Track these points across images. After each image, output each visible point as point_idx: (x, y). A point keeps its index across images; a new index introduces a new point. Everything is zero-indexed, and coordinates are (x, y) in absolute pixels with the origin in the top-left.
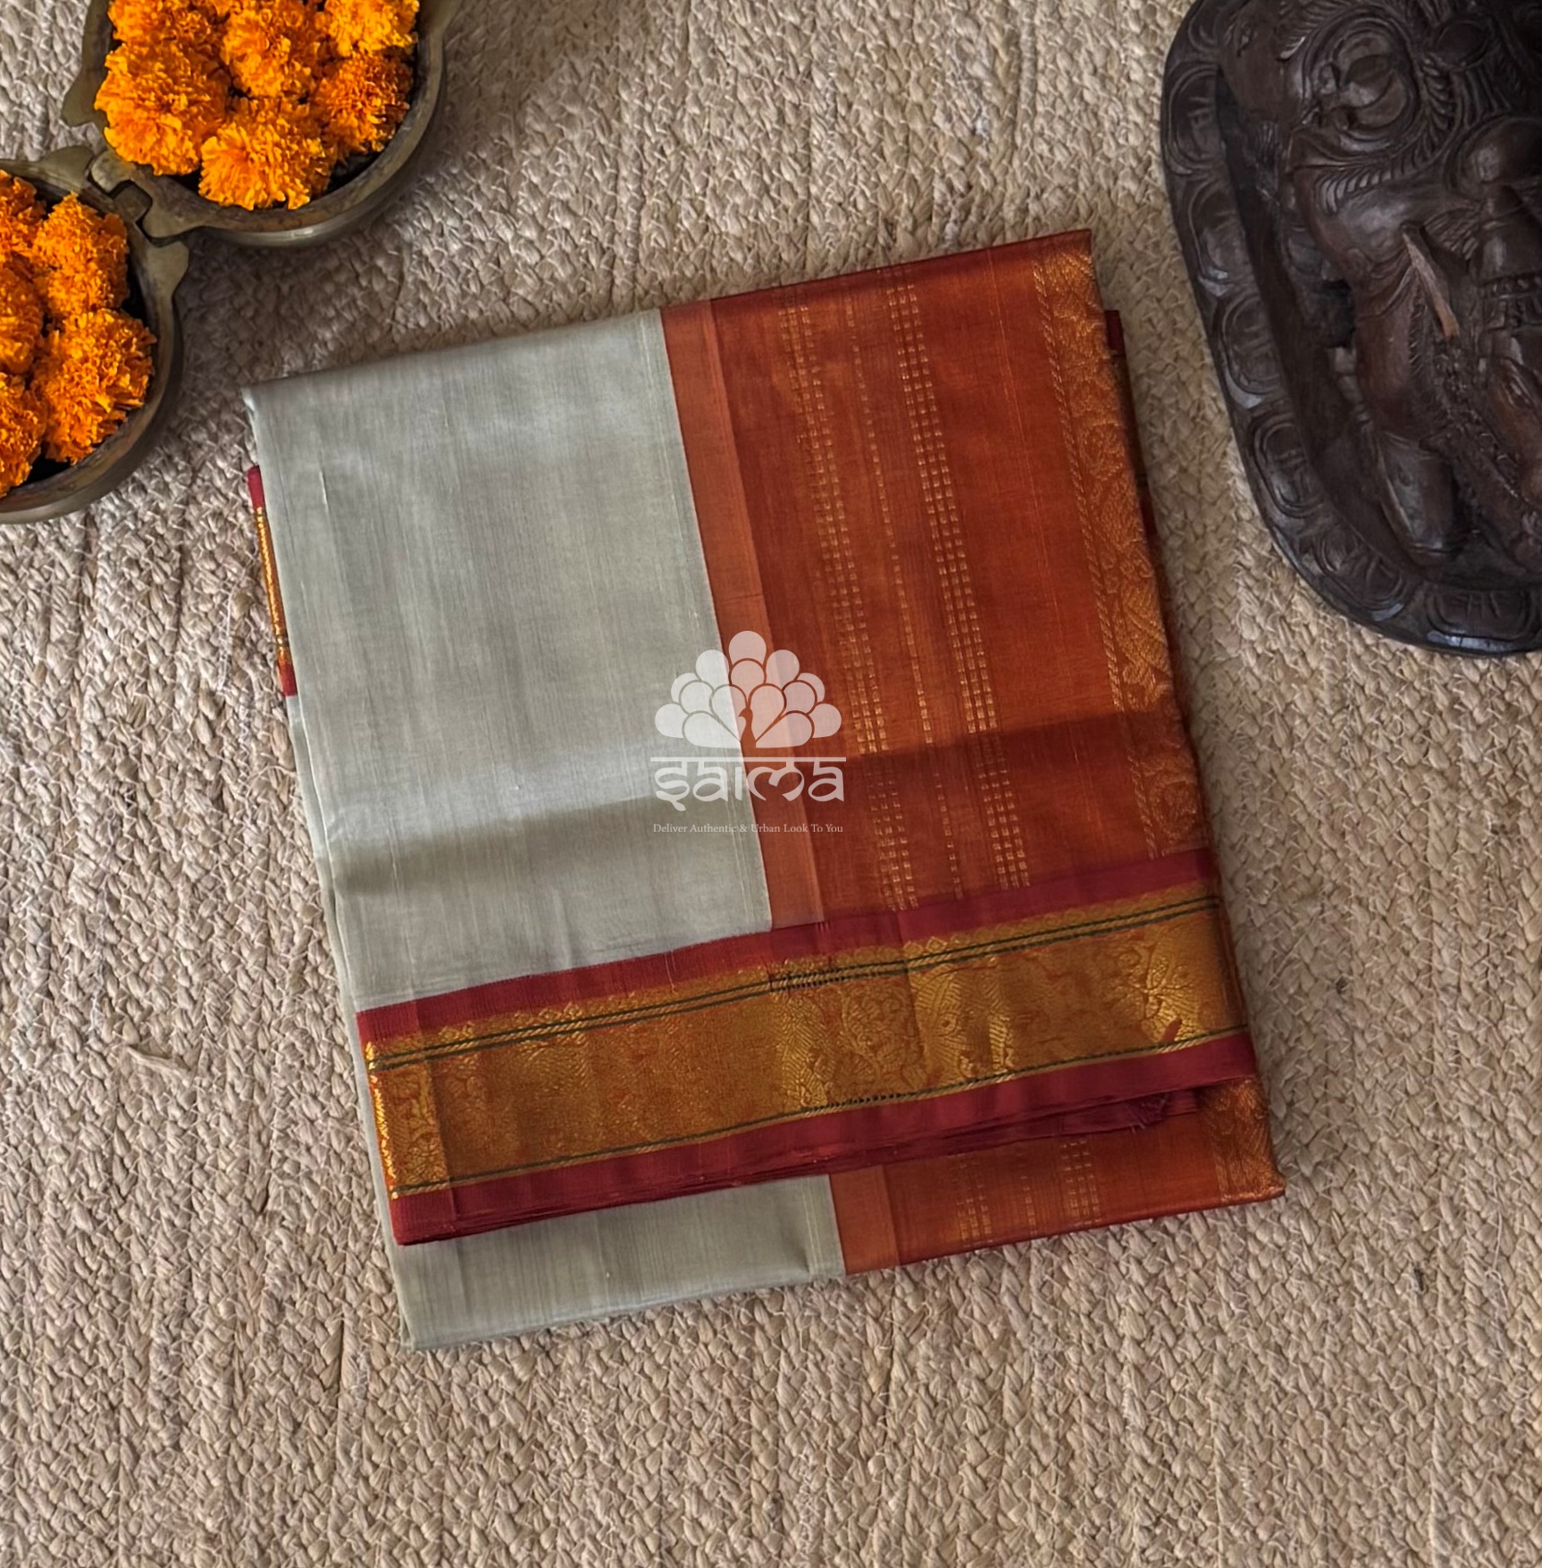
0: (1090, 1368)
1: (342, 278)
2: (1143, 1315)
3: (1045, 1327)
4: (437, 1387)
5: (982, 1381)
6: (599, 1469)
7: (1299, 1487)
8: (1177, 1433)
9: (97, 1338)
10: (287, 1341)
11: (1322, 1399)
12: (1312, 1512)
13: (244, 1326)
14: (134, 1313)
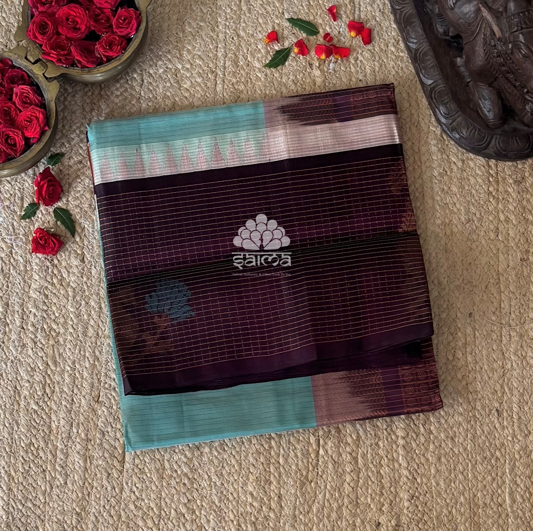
0: (387, 447)
1: (122, 81)
2: (405, 429)
3: (371, 434)
4: (159, 461)
5: (351, 454)
6: (216, 487)
7: (460, 485)
8: (418, 468)
9: (39, 446)
10: (106, 446)
11: (468, 456)
12: (465, 493)
13: (91, 440)
14: (52, 438)
